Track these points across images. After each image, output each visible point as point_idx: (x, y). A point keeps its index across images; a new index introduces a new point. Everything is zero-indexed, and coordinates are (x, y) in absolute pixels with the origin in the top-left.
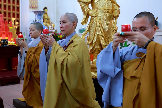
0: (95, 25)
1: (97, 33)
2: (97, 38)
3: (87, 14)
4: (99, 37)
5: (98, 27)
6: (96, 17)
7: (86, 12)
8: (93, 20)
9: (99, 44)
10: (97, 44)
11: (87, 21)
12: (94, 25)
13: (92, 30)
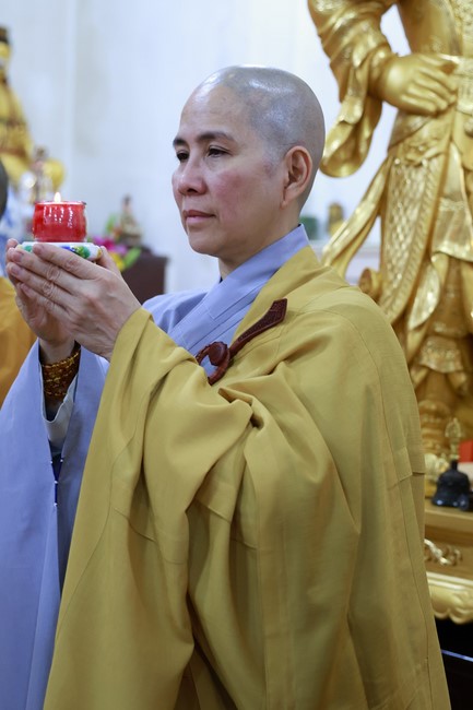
0: (434, 183)
1: (446, 247)
2: (444, 291)
3: (363, 93)
4: (460, 282)
5: (453, 197)
6: (438, 114)
7: (361, 76)
8: (413, 142)
9: (455, 339)
10: (437, 334)
11: (362, 149)
12: (419, 183)
13: (407, 218)
